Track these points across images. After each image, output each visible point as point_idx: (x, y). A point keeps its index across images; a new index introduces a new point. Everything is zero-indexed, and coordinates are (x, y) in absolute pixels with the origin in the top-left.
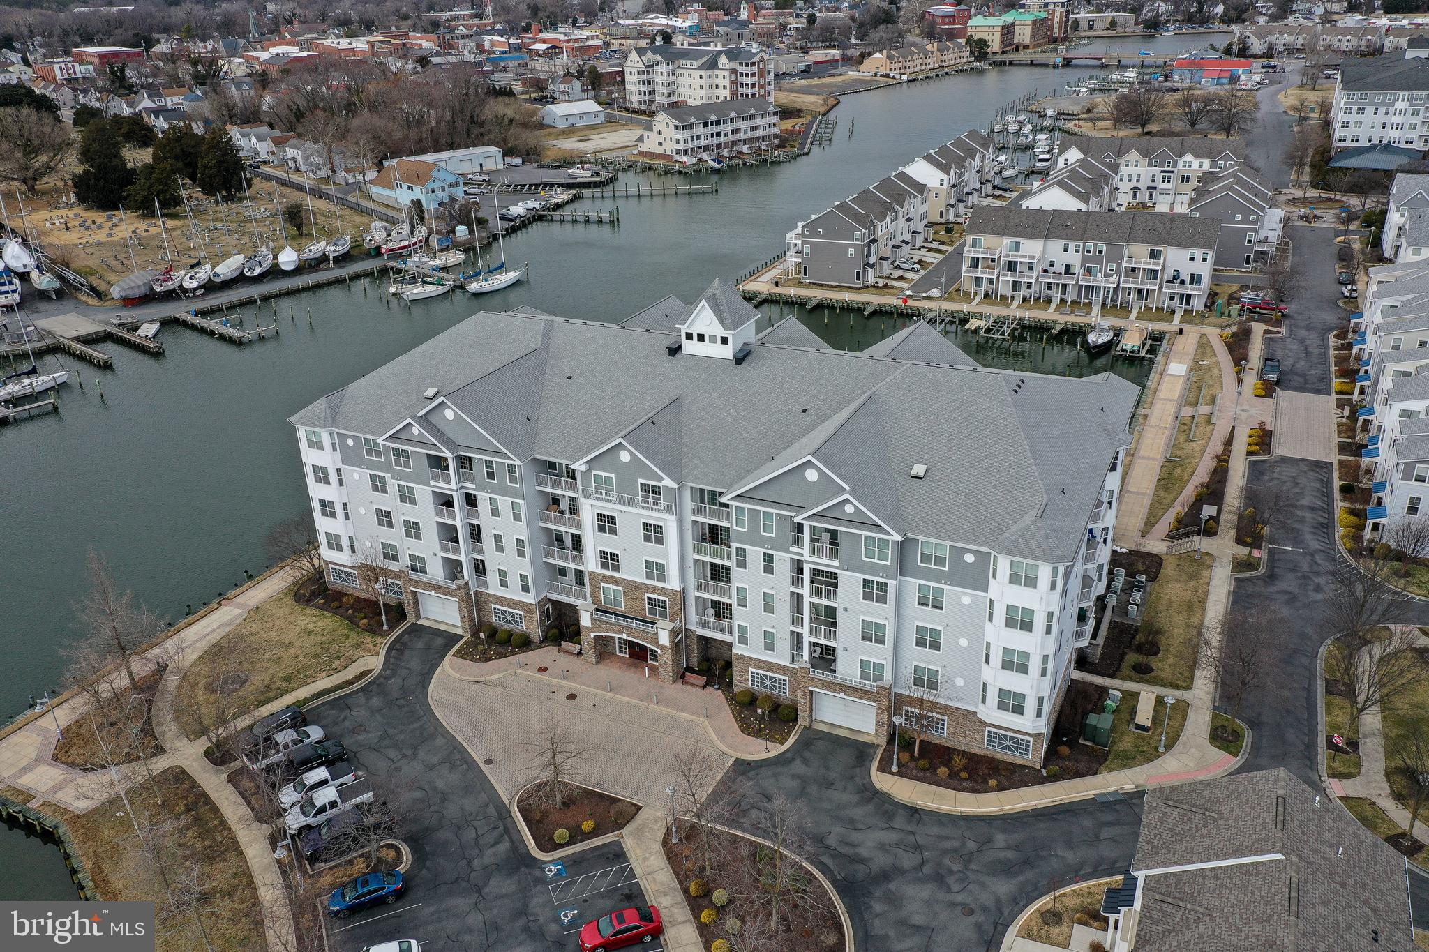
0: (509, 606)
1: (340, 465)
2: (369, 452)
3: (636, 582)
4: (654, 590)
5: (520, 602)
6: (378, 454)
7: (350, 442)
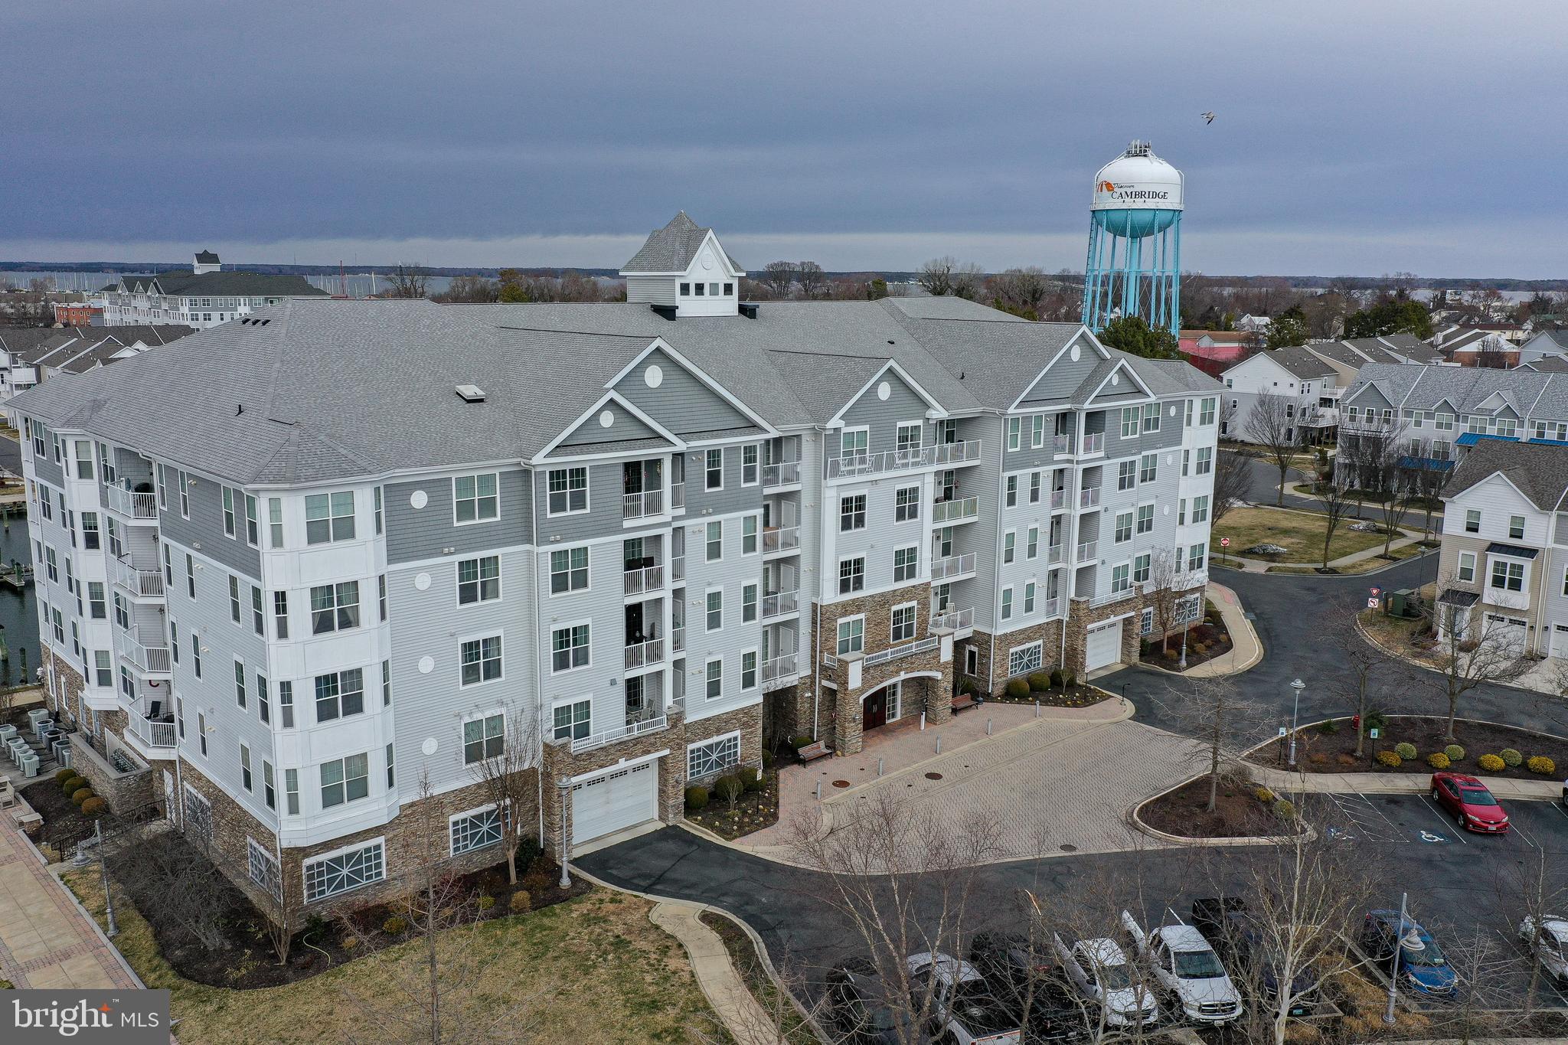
0: (719, 732)
1: (386, 569)
2: (465, 510)
3: (882, 595)
4: (904, 595)
5: (736, 712)
6: (488, 507)
7: (419, 500)
